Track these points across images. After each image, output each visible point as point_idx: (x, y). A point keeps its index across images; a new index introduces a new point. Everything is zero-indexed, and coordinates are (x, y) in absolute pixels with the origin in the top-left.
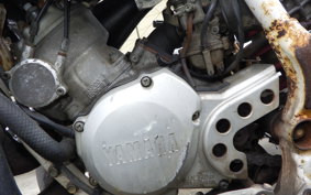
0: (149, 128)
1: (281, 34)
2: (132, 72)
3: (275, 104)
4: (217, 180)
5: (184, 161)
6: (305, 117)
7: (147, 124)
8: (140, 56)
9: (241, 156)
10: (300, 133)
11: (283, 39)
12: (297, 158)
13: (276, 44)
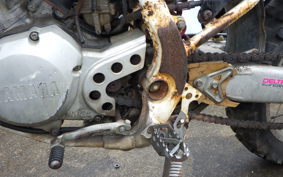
0: (33, 76)
1: (151, 14)
2: (28, 21)
3: (140, 66)
4: (93, 115)
5: (64, 103)
6: (160, 78)
7: (32, 73)
8: (38, 6)
9: (111, 100)
10: (156, 87)
11: (151, 18)
12: (151, 104)
13: (147, 20)
